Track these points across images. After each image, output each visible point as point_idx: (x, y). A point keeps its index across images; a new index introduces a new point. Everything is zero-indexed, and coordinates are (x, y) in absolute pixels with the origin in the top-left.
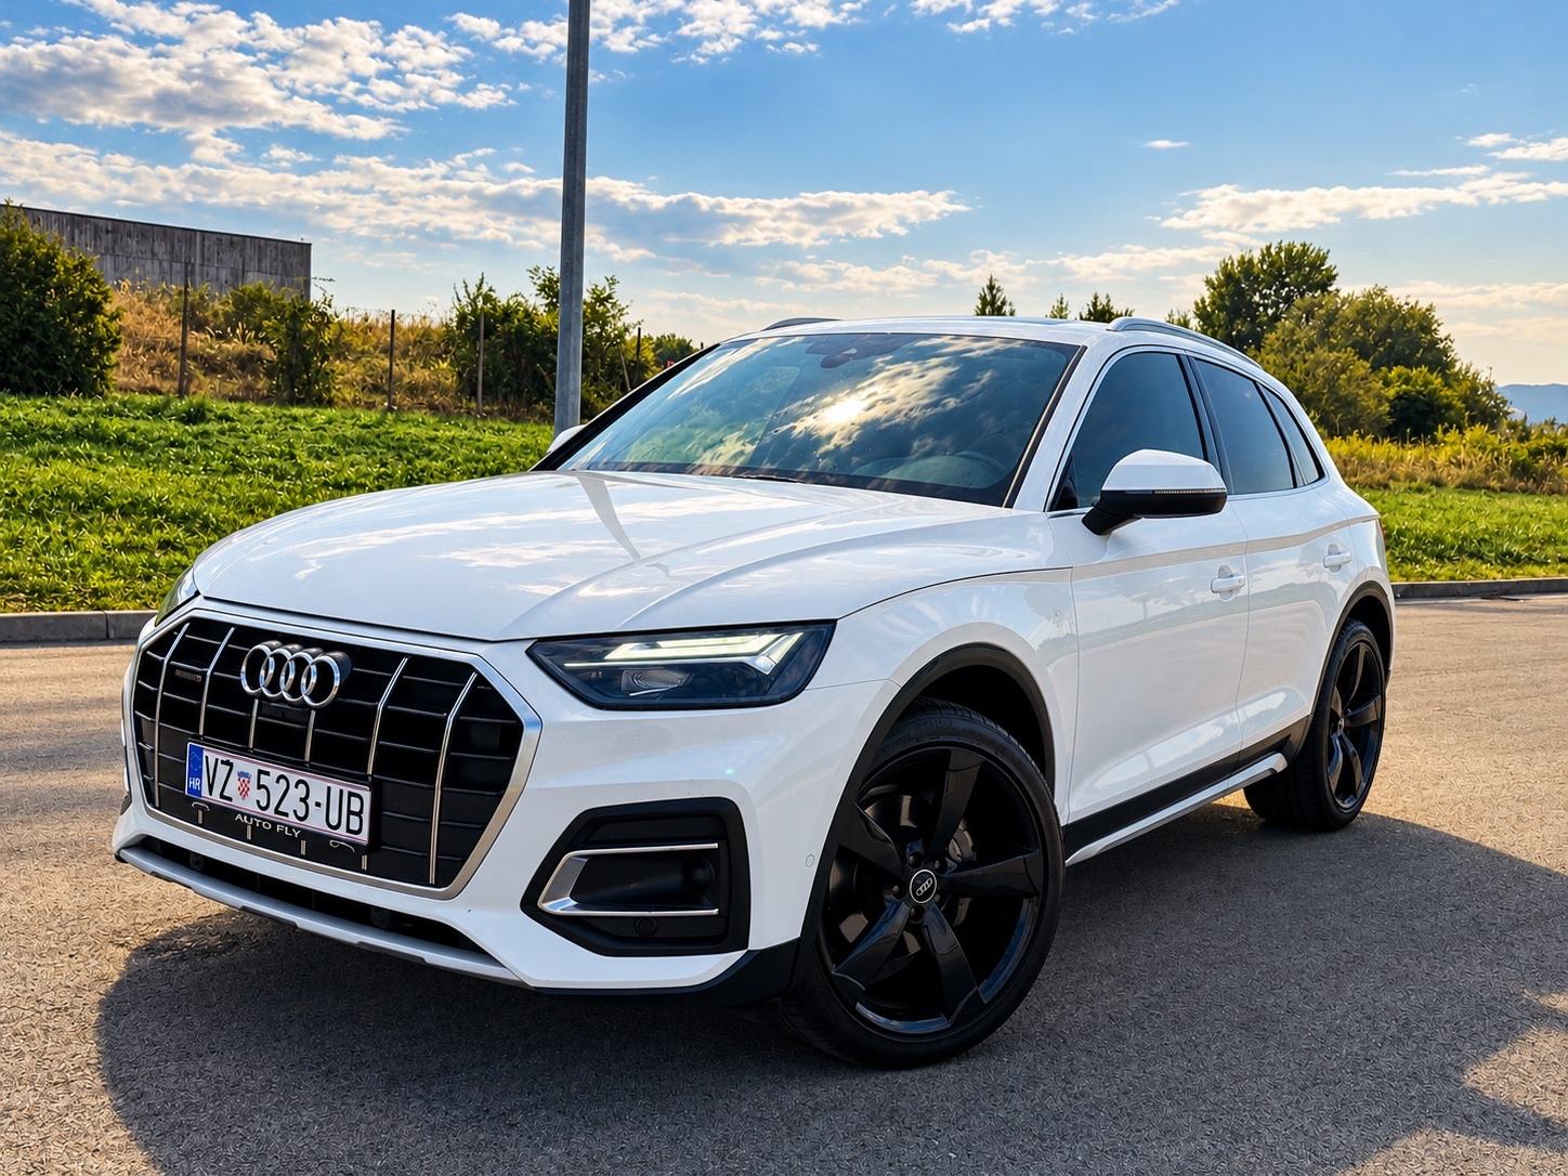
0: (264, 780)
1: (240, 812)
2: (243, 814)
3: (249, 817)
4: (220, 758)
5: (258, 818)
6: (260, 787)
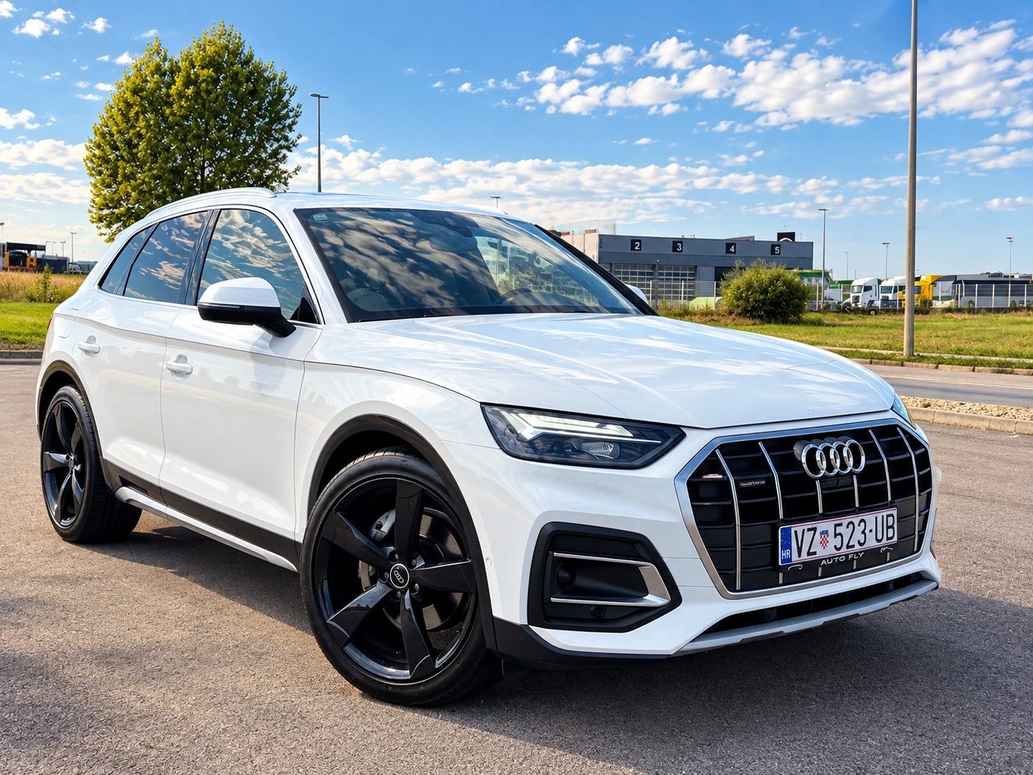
0: (839, 530)
1: (823, 559)
2: (826, 559)
3: (830, 559)
4: (806, 528)
5: (836, 557)
6: (836, 535)
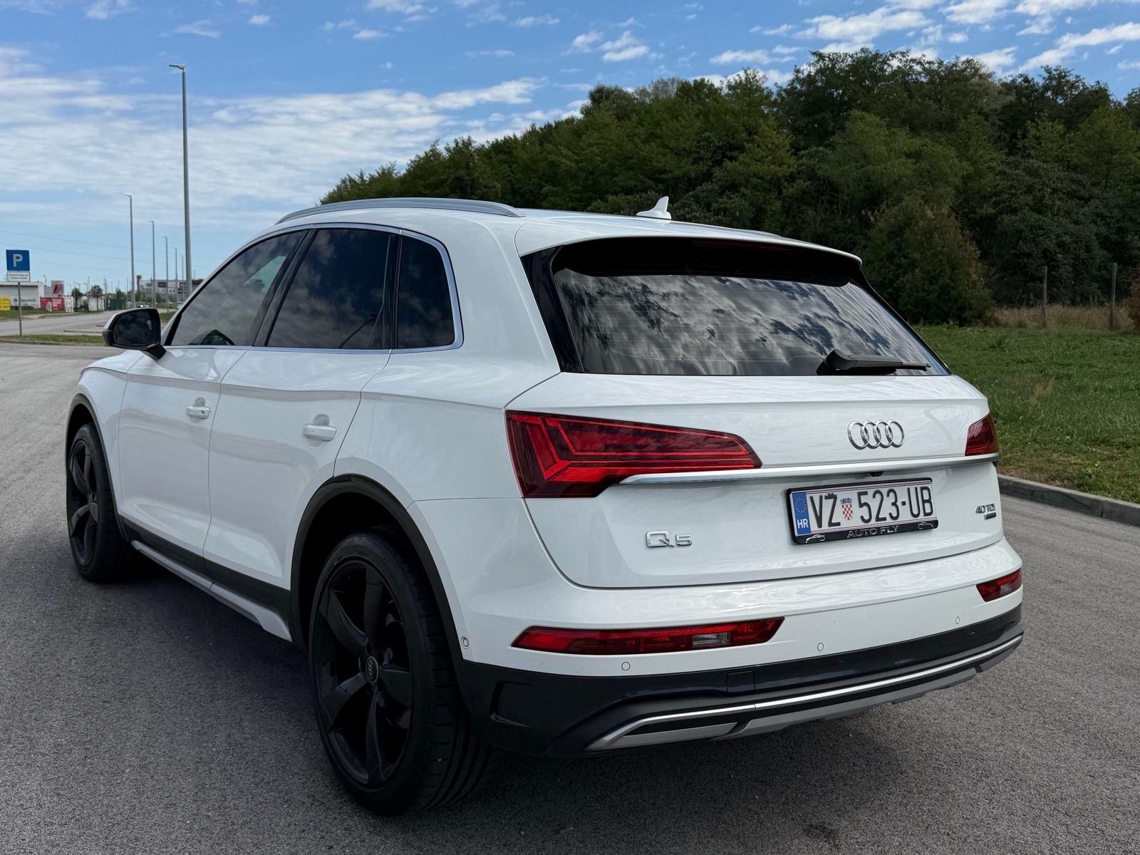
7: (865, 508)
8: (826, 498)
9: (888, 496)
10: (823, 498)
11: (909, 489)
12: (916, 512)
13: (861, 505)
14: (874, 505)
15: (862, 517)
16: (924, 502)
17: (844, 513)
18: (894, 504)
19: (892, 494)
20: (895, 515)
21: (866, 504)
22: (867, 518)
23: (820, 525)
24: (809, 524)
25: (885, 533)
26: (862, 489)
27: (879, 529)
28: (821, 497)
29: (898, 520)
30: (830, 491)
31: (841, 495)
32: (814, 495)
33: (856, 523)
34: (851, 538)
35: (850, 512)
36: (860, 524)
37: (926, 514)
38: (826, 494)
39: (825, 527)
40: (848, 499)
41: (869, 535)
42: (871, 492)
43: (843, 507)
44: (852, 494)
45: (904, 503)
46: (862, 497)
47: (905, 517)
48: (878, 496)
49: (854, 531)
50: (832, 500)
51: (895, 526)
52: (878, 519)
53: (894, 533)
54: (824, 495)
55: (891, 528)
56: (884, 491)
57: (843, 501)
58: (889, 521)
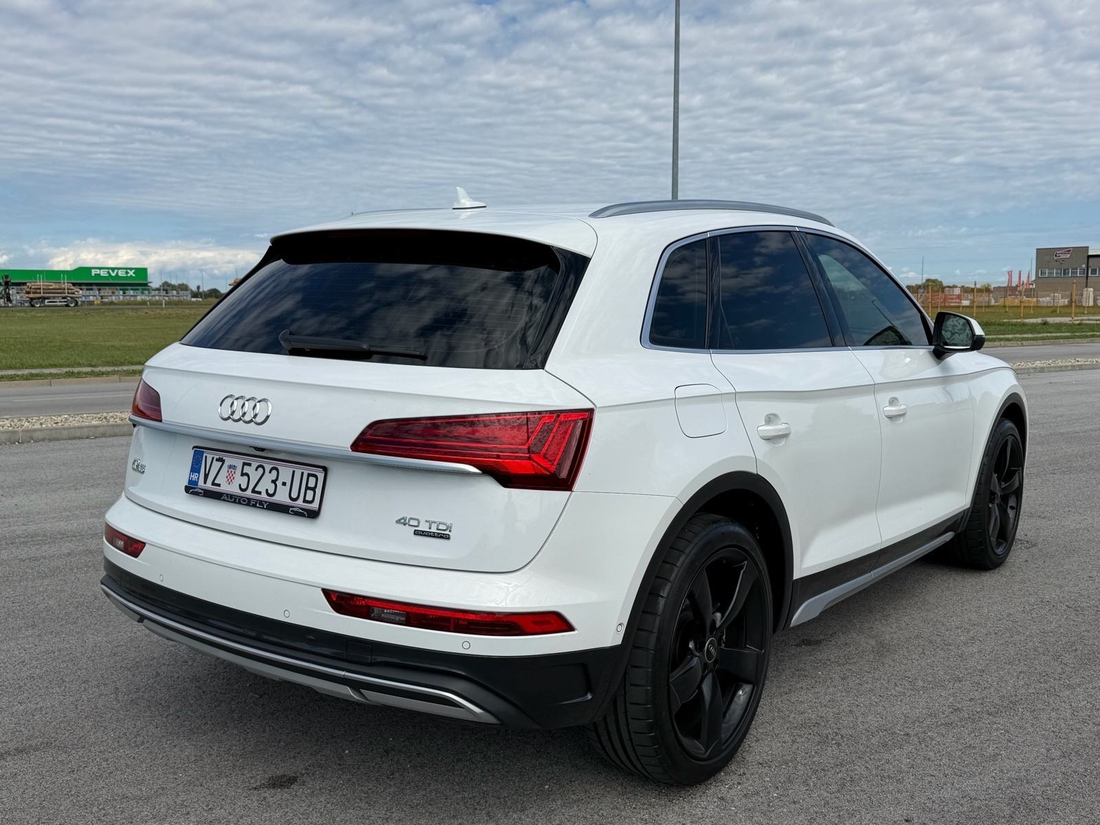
7: (246, 478)
8: (217, 460)
9: (270, 472)
10: (215, 459)
11: (294, 472)
12: (294, 495)
13: (243, 474)
14: (254, 476)
15: (240, 485)
16: (307, 488)
17: (227, 477)
18: (274, 482)
19: (274, 472)
20: (271, 492)
21: (247, 475)
22: (244, 487)
23: (205, 483)
24: (198, 478)
25: (254, 506)
26: (247, 459)
27: (249, 500)
28: (213, 458)
29: (273, 498)
30: (221, 455)
31: (229, 460)
32: (208, 455)
33: (233, 489)
34: (224, 500)
35: (232, 478)
36: (237, 491)
37: (305, 501)
38: (218, 457)
39: (209, 485)
40: (234, 466)
41: (239, 503)
42: (255, 465)
43: (228, 472)
44: (238, 462)
45: (284, 484)
46: (245, 467)
47: (282, 497)
48: (261, 470)
49: (227, 495)
50: (221, 463)
51: (266, 502)
52: (253, 491)
53: (263, 508)
54: (216, 457)
55: (261, 502)
56: (268, 468)
57: (230, 467)
58: (264, 496)
